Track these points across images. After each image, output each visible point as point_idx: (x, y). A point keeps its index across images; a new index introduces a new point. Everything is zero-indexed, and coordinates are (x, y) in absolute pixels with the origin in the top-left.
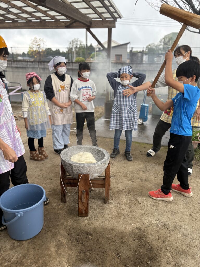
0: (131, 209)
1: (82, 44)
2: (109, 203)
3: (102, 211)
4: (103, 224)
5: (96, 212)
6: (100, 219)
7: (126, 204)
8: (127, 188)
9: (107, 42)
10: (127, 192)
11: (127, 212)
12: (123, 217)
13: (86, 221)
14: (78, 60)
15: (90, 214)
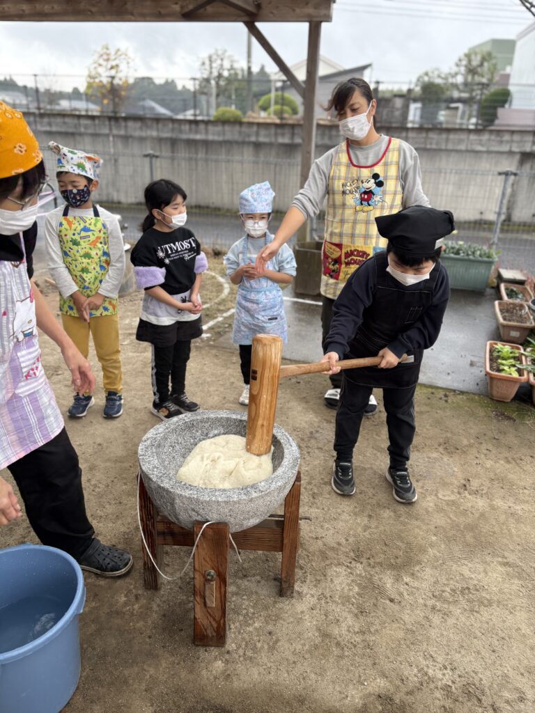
0: (362, 618)
1: (236, 65)
2: (295, 594)
3: (270, 628)
4: (272, 677)
5: (251, 629)
6: (263, 658)
7: (346, 599)
8: (351, 540)
9: (305, 63)
10: (352, 554)
11: (349, 631)
12: (336, 651)
13: (219, 665)
14: (224, 114)
15: (233, 635)
